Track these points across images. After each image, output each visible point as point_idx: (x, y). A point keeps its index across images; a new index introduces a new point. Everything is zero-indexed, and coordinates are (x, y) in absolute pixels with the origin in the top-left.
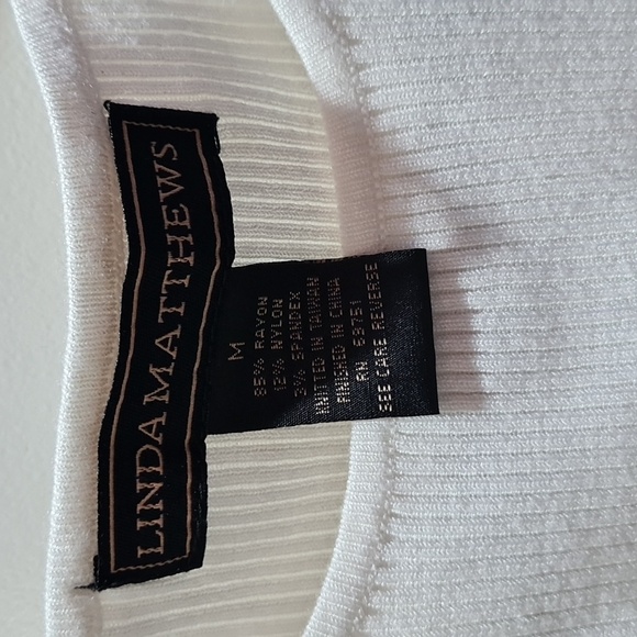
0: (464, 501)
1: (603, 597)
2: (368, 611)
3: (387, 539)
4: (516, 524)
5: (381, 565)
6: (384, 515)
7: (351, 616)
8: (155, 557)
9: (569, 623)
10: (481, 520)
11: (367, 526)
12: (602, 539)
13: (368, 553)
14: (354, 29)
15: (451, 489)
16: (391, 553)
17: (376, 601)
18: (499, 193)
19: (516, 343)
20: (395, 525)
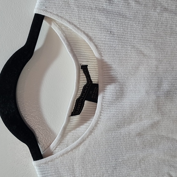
0: (110, 111)
1: (125, 124)
2: (98, 123)
3: (101, 115)
4: (116, 115)
5: (100, 118)
6: (101, 112)
7: (96, 124)
8: (77, 113)
9: (121, 127)
10: (112, 114)
11: (99, 114)
12: (126, 117)
13: (99, 117)
14: (103, 55)
15: (109, 110)
16: (101, 117)
17: (99, 122)
18: (118, 76)
19: (118, 94)
20: (102, 114)
